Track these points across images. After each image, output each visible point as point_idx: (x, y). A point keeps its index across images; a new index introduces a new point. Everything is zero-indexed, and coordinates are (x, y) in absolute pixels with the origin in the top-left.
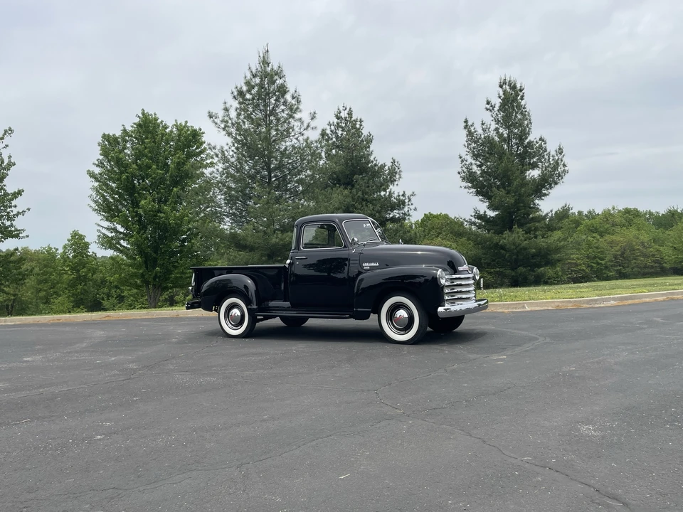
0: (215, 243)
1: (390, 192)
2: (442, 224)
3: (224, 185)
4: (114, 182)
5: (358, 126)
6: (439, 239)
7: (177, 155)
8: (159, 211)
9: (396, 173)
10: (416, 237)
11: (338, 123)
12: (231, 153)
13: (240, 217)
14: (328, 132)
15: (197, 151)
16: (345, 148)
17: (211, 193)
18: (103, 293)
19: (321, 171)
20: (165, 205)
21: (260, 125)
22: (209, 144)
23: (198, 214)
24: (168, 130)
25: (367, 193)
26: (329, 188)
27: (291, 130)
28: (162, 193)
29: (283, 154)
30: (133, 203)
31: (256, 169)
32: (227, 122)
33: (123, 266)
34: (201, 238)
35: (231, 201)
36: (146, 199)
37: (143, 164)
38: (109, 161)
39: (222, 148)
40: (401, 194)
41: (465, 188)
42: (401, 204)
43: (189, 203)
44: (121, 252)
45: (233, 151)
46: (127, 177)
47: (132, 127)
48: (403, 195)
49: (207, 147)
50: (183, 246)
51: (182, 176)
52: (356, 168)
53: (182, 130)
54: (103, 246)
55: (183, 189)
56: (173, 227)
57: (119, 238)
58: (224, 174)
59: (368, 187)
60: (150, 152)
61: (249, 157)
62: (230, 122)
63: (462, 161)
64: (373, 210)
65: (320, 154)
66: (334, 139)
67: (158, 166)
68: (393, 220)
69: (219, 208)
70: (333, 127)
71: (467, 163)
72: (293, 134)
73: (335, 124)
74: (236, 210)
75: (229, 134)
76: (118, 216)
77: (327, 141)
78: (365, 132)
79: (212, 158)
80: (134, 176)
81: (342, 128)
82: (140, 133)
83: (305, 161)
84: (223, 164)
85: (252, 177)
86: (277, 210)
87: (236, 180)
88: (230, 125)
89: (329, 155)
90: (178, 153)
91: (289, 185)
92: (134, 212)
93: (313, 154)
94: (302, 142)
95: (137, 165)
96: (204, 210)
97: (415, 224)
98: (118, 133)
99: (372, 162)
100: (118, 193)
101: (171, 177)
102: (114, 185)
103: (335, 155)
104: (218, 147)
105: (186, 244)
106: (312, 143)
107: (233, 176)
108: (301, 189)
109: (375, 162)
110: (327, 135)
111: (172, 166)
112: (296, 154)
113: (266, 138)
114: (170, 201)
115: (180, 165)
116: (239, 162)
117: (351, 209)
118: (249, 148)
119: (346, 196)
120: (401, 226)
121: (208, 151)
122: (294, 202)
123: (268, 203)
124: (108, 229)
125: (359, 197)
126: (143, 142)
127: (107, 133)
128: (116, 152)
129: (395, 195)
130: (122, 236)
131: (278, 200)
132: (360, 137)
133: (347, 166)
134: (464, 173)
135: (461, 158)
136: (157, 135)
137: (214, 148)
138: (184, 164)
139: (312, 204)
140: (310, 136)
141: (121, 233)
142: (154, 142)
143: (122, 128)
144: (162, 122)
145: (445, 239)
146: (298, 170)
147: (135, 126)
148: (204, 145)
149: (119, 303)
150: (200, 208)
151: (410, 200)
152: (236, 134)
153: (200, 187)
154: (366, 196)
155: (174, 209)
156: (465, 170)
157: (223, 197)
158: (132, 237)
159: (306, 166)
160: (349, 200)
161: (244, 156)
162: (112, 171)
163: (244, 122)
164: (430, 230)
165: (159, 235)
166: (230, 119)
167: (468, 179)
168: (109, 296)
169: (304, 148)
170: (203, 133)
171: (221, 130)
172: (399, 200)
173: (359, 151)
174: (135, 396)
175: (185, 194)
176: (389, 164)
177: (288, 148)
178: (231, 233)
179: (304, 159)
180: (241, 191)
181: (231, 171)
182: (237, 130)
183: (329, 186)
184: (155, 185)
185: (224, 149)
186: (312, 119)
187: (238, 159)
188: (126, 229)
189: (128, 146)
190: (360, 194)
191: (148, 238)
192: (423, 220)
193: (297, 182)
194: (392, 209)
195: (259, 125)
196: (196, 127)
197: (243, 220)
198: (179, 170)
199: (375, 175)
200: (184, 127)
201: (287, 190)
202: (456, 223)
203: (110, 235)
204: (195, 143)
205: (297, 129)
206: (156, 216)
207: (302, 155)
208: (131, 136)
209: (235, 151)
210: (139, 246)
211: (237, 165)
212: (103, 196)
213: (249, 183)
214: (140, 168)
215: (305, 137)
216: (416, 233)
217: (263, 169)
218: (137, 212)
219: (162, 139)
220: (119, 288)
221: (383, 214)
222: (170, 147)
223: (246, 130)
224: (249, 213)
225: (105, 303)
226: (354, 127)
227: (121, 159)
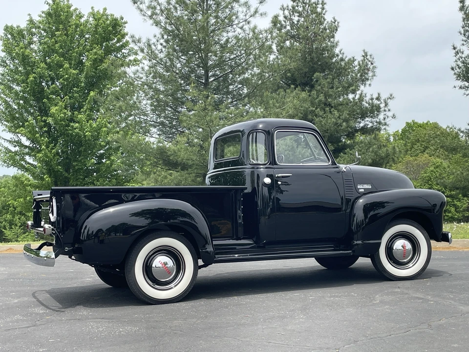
0: (139, 160)
1: (361, 95)
2: (430, 136)
3: (150, 87)
4: (18, 85)
5: (319, 10)
6: (426, 155)
7: (95, 50)
8: (72, 120)
9: (368, 70)
10: (394, 153)
11: (293, 7)
12: (160, 47)
13: (170, 127)
14: (281, 18)
15: (118, 45)
16: (303, 38)
17: (135, 98)
18: (5, 221)
19: (272, 68)
20: (80, 113)
21: (196, 12)
22: (132, 37)
23: (118, 123)
24: (82, 20)
25: (330, 96)
26: (282, 90)
27: (234, 17)
28: (76, 98)
29: (223, 47)
30: (40, 110)
31: (190, 68)
32: (155, 8)
33: (29, 188)
34: (122, 153)
35: (159, 107)
36: (56, 105)
37: (53, 61)
38: (13, 59)
39: (149, 40)
40: (375, 96)
41: (460, 88)
42: (374, 110)
43: (108, 109)
44: (27, 170)
45: (161, 44)
46: (35, 78)
47: (40, 16)
48: (378, 99)
49: (130, 40)
50: (99, 163)
51: (99, 76)
52: (316, 63)
53: (99, 19)
54: (5, 162)
55: (100, 93)
56: (89, 140)
57: (24, 154)
58: (150, 74)
59: (332, 88)
60: (61, 47)
61: (181, 52)
62: (158, 8)
63: (457, 53)
64: (339, 117)
65: (270, 47)
66: (288, 28)
67: (70, 64)
68: (364, 130)
69: (144, 115)
70: (287, 12)
71: (464, 56)
72: (236, 22)
73: (290, 7)
74: (165, 118)
75: (157, 23)
76: (23, 126)
77: (280, 30)
78: (328, 18)
79: (136, 54)
80: (41, 77)
81: (299, 12)
82: (49, 23)
83: (252, 56)
84: (150, 61)
85: (186, 78)
86: (216, 118)
87: (165, 82)
88: (158, 11)
89: (282, 48)
90: (95, 48)
91: (231, 87)
92: (42, 121)
93: (261, 47)
94: (248, 32)
95: (46, 63)
96: (126, 119)
97: (395, 135)
98: (23, 25)
99: (338, 55)
100: (23, 98)
101: (86, 77)
102: (18, 88)
103: (290, 48)
104: (144, 40)
105: (104, 161)
106: (261, 32)
107: (161, 76)
108: (245, 91)
109: (340, 56)
110: (280, 22)
111: (88, 64)
112: (239, 47)
113: (203, 28)
114: (85, 108)
115: (97, 62)
116: (170, 59)
117: (310, 117)
118: (181, 40)
119: (304, 100)
120: (375, 138)
121: (132, 45)
122: (238, 108)
123: (205, 109)
124: (10, 142)
125: (320, 101)
126: (53, 35)
127: (9, 25)
128: (22, 48)
129: (367, 98)
130: (27, 150)
131: (217, 106)
132: (322, 24)
133: (305, 61)
134: (459, 68)
135: (454, 48)
136: (70, 26)
137: (139, 41)
138: (101, 61)
139: (260, 110)
140: (257, 24)
141: (26, 147)
142: (66, 35)
143: (28, 18)
144: (76, 10)
145: (433, 155)
146: (243, 67)
147: (44, 15)
148: (127, 38)
149: (24, 233)
150: (121, 116)
151: (386, 105)
152: (166, 23)
153: (122, 89)
154: (329, 100)
155: (90, 118)
156: (461, 65)
157: (149, 102)
158: (39, 151)
159: (253, 62)
160: (307, 105)
161: (175, 50)
162: (16, 72)
163: (176, 8)
164: (413, 144)
165: (72, 150)
166: (159, 4)
167: (464, 76)
168: (11, 223)
169: (250, 40)
170: (126, 23)
171: (148, 19)
172: (372, 105)
173: (320, 43)
174: (42, 346)
175: (103, 99)
176: (359, 58)
177: (230, 40)
178: (158, 147)
179: (251, 54)
180: (172, 95)
181: (160, 69)
182: (167, 18)
183: (282, 87)
184: (67, 89)
185: (151, 42)
186: (261, 3)
187: (168, 54)
188: (32, 142)
189: (35, 39)
190: (322, 97)
191: (58, 153)
192: (404, 131)
193: (241, 83)
194: (363, 116)
195: (194, 12)
196: (117, 16)
197: (174, 130)
198: (96, 69)
199: (341, 73)
200: (103, 15)
201: (228, 93)
202: (449, 134)
203: (13, 149)
204: (115, 35)
205: (241, 16)
206: (68, 126)
207: (247, 48)
208: (39, 27)
209: (164, 44)
210: (47, 163)
211: (166, 62)
212: (6, 102)
213: (181, 84)
214: (49, 67)
215: (252, 26)
216: (394, 148)
217: (199, 67)
218: (45, 121)
219: (76, 31)
220: (24, 214)
221: (352, 123)
222: (86, 41)
223: (178, 18)
224: (180, 122)
225: (8, 233)
226: (314, 11)
227: (28, 56)
